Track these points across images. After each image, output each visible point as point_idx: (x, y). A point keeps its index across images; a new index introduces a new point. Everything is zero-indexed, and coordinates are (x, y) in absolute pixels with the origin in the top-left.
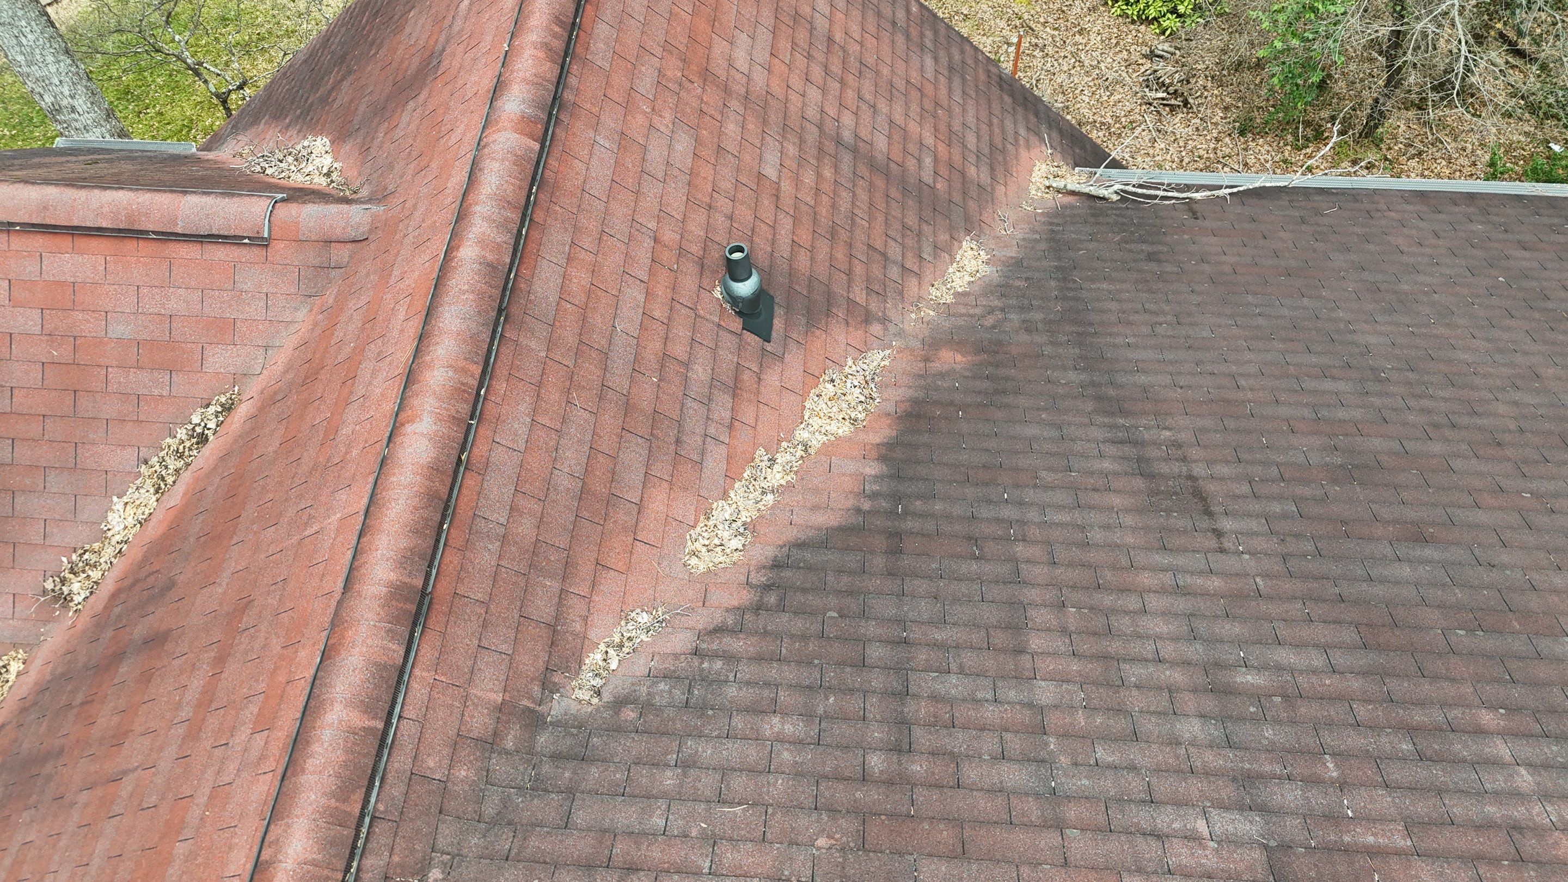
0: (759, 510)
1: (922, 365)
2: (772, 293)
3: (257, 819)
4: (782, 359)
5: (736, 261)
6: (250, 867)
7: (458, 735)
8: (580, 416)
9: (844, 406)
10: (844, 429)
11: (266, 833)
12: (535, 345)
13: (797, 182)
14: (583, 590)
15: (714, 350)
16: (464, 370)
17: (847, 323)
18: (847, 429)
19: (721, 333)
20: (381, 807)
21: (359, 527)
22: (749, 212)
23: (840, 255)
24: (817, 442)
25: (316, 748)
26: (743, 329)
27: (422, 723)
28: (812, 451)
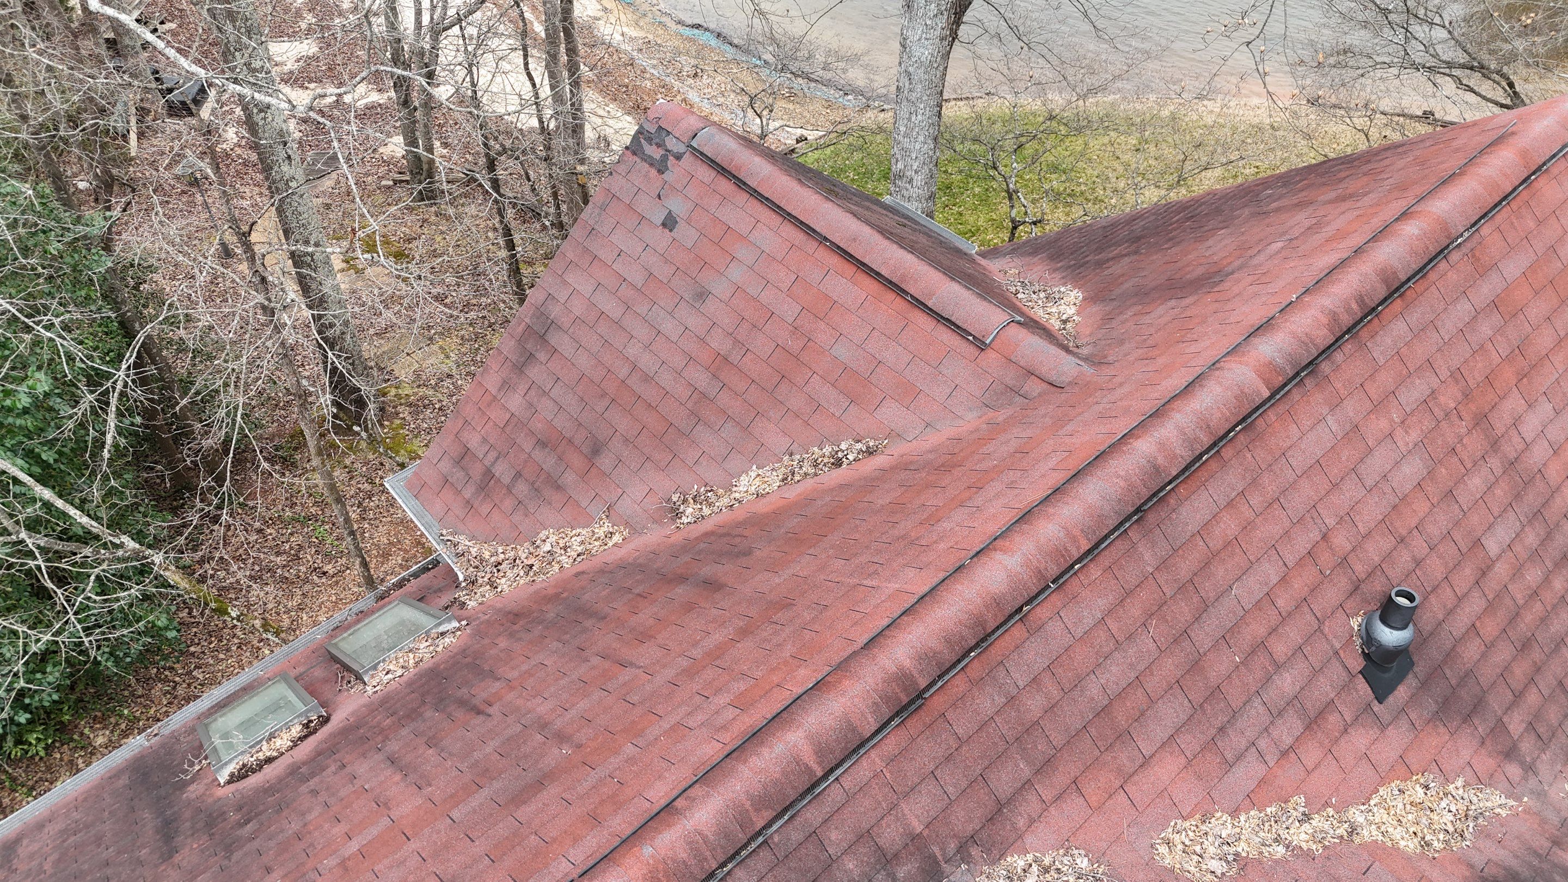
0: (1261, 853)
1: (1547, 844)
2: (1415, 659)
3: (691, 771)
4: (1383, 728)
5: (1398, 606)
6: (663, 802)
7: (868, 831)
8: (1146, 643)
9: (1424, 821)
10: (1410, 845)
11: (690, 787)
12: (1148, 556)
13: (1517, 572)
14: (1048, 795)
15: (1316, 672)
16: (1074, 539)
17: (1483, 743)
18: (1412, 846)
19: (1334, 660)
20: (776, 838)
21: (907, 606)
22: (1442, 569)
23: (1520, 671)
24: (1368, 834)
25: (765, 751)
26: (1360, 672)
27: (850, 798)
28: (1357, 840)
